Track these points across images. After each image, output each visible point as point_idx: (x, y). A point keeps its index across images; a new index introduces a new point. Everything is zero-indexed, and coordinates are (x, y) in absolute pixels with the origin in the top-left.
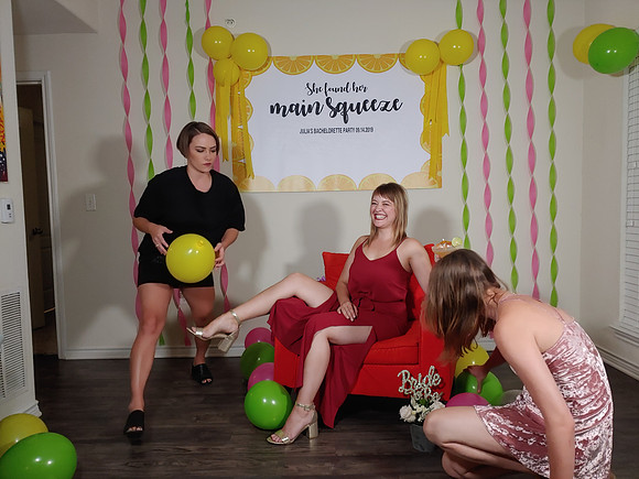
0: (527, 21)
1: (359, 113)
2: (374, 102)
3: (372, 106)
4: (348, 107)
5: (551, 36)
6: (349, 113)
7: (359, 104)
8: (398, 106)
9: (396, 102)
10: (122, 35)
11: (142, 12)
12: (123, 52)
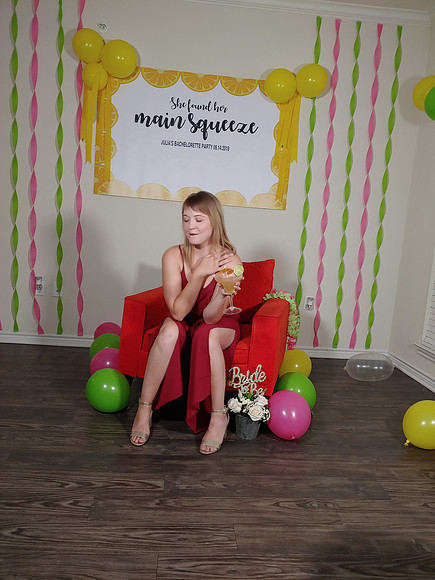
1: (218, 132)
2: (232, 123)
3: (231, 127)
4: (208, 124)
6: (209, 130)
7: (218, 123)
8: (254, 129)
9: (252, 125)
11: (14, 3)
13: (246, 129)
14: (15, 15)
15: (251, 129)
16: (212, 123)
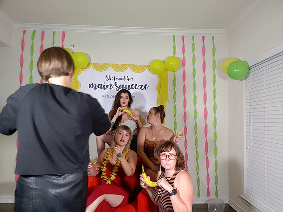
0: (204, 55)
2: (136, 85)
3: (135, 87)
4: (124, 86)
7: (129, 86)
8: (147, 87)
9: (146, 85)
10: (23, 49)
11: (33, 39)
12: (22, 56)
13: (143, 88)
14: (32, 44)
16: (126, 86)
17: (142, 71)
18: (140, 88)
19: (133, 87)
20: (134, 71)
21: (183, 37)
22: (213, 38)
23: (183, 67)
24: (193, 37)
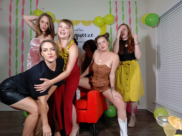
0: (130, 13)
1: (81, 37)
2: (85, 34)
3: (85, 35)
4: (78, 35)
5: (137, 17)
6: (78, 37)
7: (81, 35)
8: (92, 35)
9: (92, 34)
10: (11, 11)
11: (17, 5)
12: (10, 16)
13: (90, 36)
14: (17, 8)
15: (92, 36)
16: (79, 35)
17: (89, 25)
18: (89, 36)
19: (84, 35)
20: (84, 25)
21: (116, 2)
22: (136, 2)
23: (116, 22)
24: (123, 2)
